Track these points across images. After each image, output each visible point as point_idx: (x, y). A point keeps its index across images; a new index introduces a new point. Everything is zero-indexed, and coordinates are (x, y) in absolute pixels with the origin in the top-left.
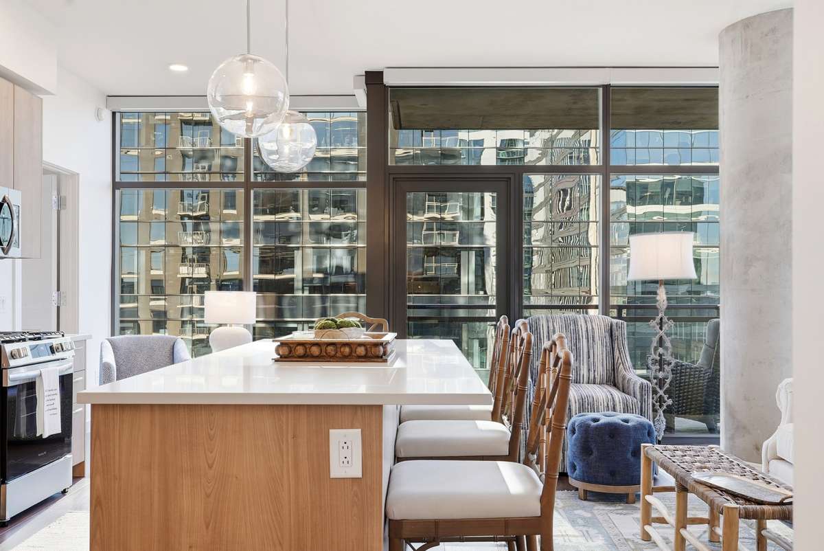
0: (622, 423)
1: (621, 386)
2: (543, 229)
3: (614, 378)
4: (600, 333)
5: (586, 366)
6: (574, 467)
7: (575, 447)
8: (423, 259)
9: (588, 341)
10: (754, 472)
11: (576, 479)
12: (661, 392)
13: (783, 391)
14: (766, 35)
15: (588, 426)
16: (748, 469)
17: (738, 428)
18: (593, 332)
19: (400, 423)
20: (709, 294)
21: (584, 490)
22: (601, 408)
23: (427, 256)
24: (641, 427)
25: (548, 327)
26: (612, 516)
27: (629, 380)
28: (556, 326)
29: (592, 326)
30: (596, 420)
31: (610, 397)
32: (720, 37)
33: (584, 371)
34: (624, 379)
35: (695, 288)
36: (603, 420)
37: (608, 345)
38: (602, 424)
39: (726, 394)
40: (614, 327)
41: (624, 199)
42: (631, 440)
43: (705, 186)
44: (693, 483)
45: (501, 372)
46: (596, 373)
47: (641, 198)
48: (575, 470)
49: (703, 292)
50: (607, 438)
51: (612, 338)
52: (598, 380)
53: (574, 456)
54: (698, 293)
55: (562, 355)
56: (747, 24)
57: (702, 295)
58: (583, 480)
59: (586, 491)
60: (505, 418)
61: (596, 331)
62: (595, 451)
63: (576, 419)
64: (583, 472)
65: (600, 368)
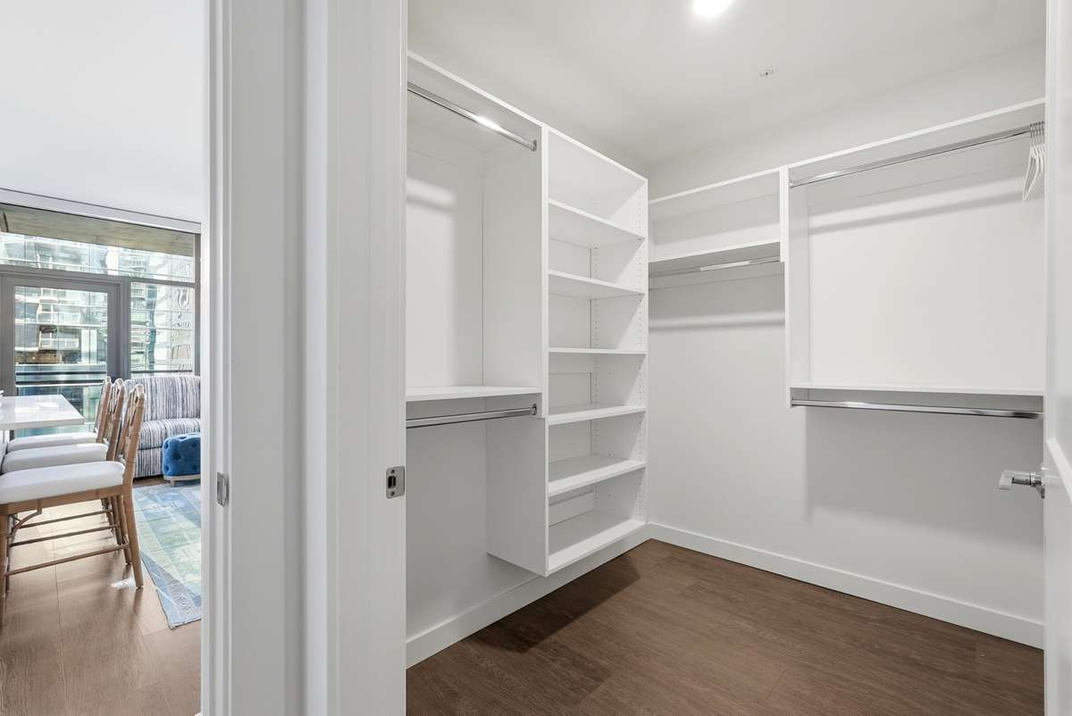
2: (164, 316)
6: (167, 468)
7: (168, 457)
11: (168, 475)
15: (178, 442)
19: (7, 453)
23: (43, 332)
26: (193, 492)
30: (183, 438)
36: (188, 437)
45: (104, 412)
48: (168, 471)
50: (190, 447)
53: (167, 462)
55: (138, 396)
58: (174, 475)
59: (175, 482)
60: (105, 440)
61: (189, 385)
62: (182, 457)
63: (170, 439)
64: (173, 470)
65: (192, 407)
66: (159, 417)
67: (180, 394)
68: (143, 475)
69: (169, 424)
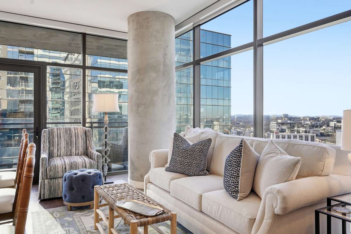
0: (88, 174)
1: (89, 155)
2: (68, 94)
3: (87, 152)
4: (81, 133)
5: (74, 148)
6: (65, 196)
7: (66, 187)
8: (19, 104)
9: (76, 138)
10: (143, 196)
11: (66, 201)
12: (106, 157)
13: (152, 155)
14: (145, 20)
15: (72, 177)
16: (140, 194)
17: (135, 169)
18: (78, 134)
20: (124, 117)
21: (70, 206)
22: (80, 166)
23: (21, 103)
24: (96, 175)
25: (58, 132)
26: (82, 218)
27: (93, 153)
28: (61, 132)
29: (77, 131)
30: (76, 174)
31: (84, 161)
32: (128, 19)
33: (74, 150)
34: (91, 152)
35: (120, 116)
36: (80, 173)
37: (84, 139)
38: (78, 176)
39: (130, 156)
40: (87, 131)
41: (97, 86)
42: (92, 181)
43: (123, 83)
44: (116, 208)
46: (79, 151)
47: (103, 86)
48: (66, 197)
49: (123, 117)
50: (81, 181)
51: (86, 136)
52: (80, 154)
53: (66, 191)
54: (121, 117)
56: (138, 14)
57: (122, 118)
58: (70, 202)
59: (71, 207)
61: (79, 133)
62: (75, 188)
63: (67, 174)
64: (69, 198)
65: (81, 149)
66: (62, 155)
67: (74, 139)
68: (51, 197)
69: (67, 160)
